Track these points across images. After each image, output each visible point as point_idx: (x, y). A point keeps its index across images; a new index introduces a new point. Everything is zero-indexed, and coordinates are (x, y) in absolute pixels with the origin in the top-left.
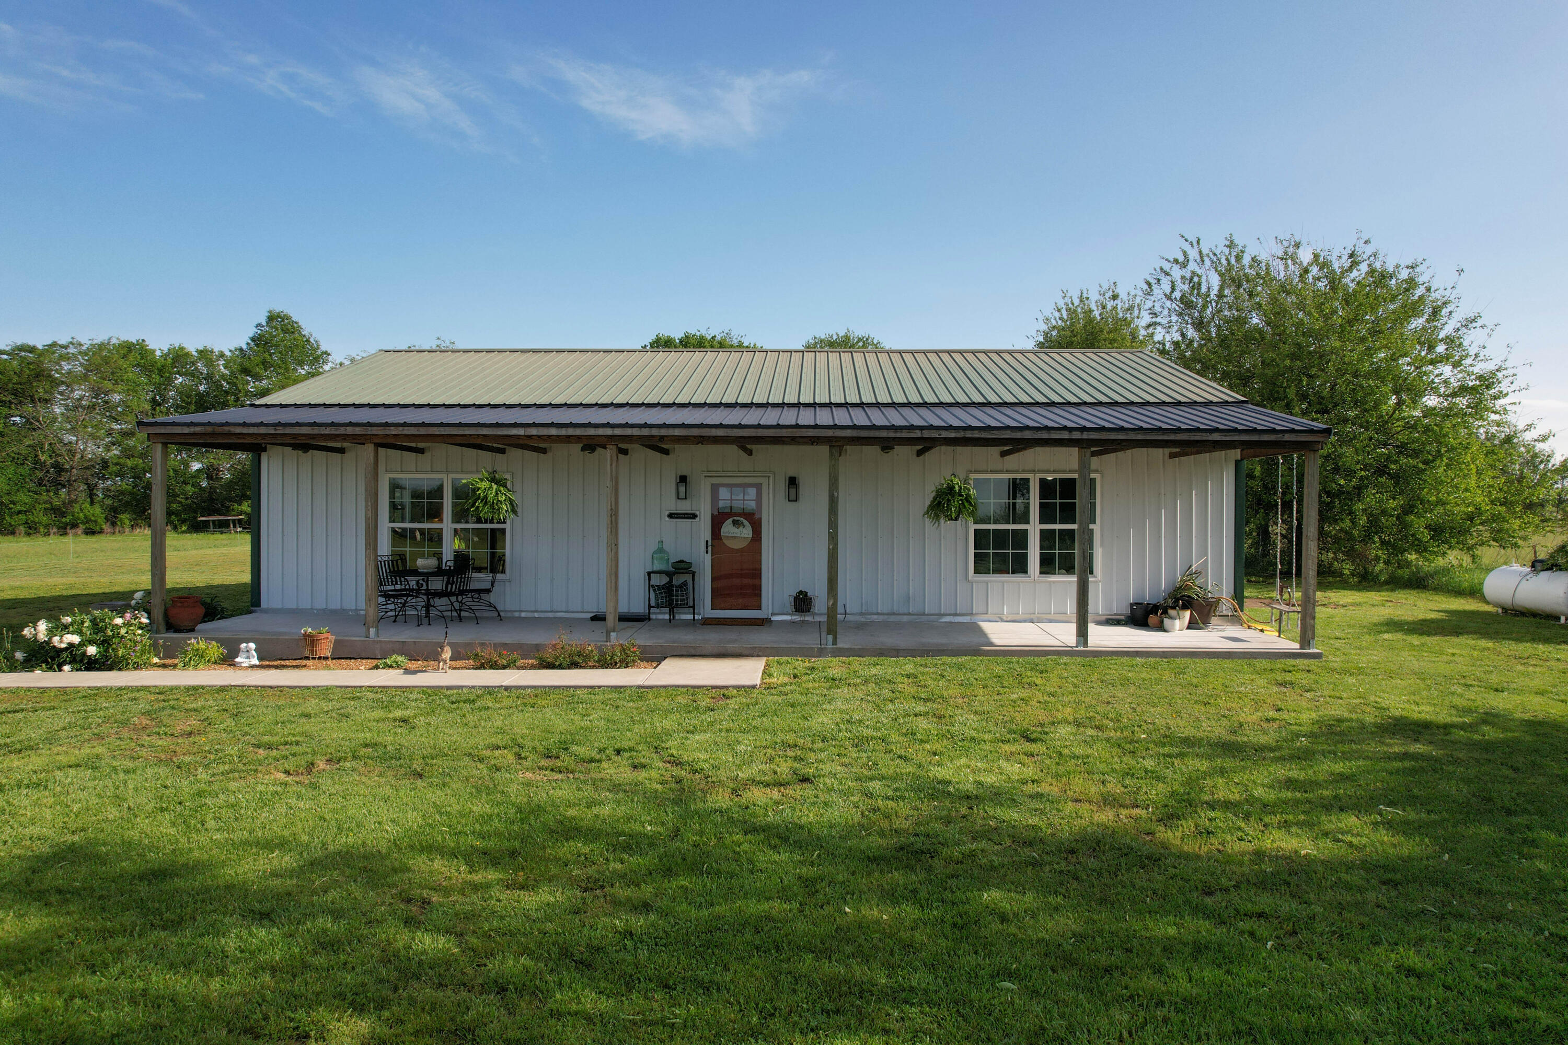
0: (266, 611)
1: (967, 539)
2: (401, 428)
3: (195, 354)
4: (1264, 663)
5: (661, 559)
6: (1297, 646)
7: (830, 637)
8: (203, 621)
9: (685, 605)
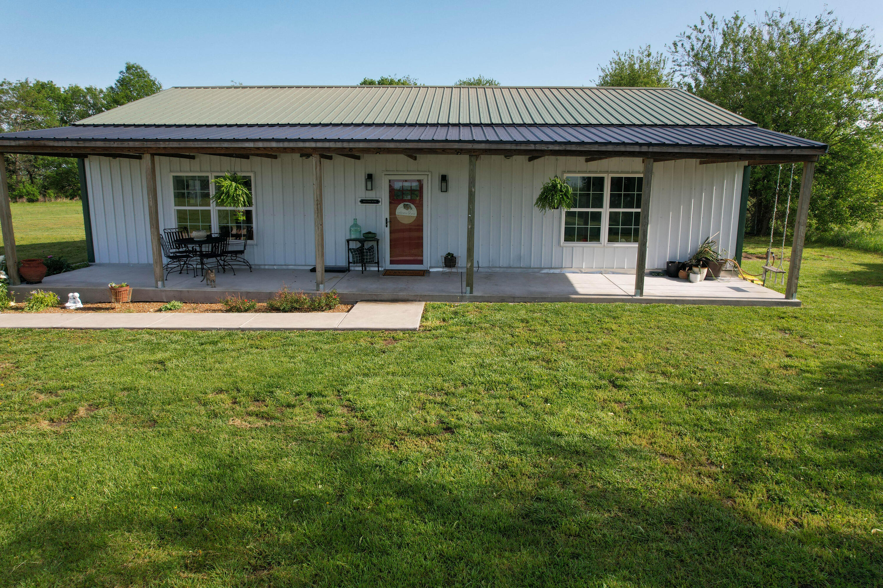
0: (100, 265)
1: (560, 218)
2: (167, 143)
3: (85, 90)
4: (762, 310)
5: (356, 230)
6: (783, 296)
7: (468, 289)
8: (48, 275)
9: (372, 262)
